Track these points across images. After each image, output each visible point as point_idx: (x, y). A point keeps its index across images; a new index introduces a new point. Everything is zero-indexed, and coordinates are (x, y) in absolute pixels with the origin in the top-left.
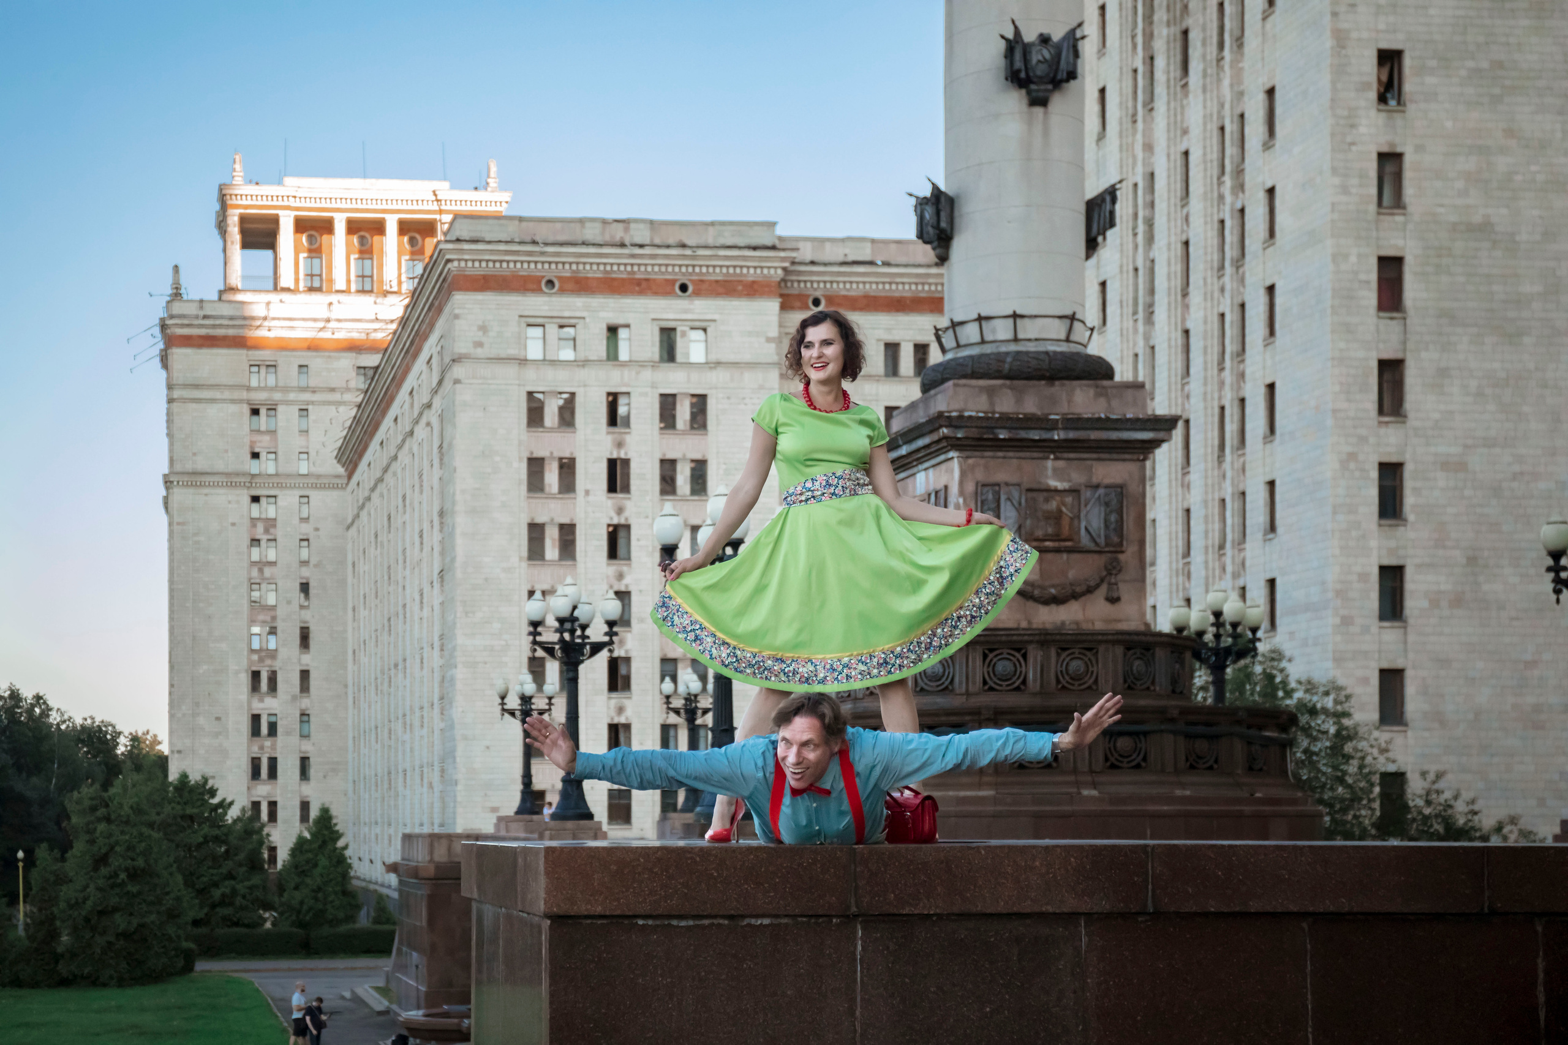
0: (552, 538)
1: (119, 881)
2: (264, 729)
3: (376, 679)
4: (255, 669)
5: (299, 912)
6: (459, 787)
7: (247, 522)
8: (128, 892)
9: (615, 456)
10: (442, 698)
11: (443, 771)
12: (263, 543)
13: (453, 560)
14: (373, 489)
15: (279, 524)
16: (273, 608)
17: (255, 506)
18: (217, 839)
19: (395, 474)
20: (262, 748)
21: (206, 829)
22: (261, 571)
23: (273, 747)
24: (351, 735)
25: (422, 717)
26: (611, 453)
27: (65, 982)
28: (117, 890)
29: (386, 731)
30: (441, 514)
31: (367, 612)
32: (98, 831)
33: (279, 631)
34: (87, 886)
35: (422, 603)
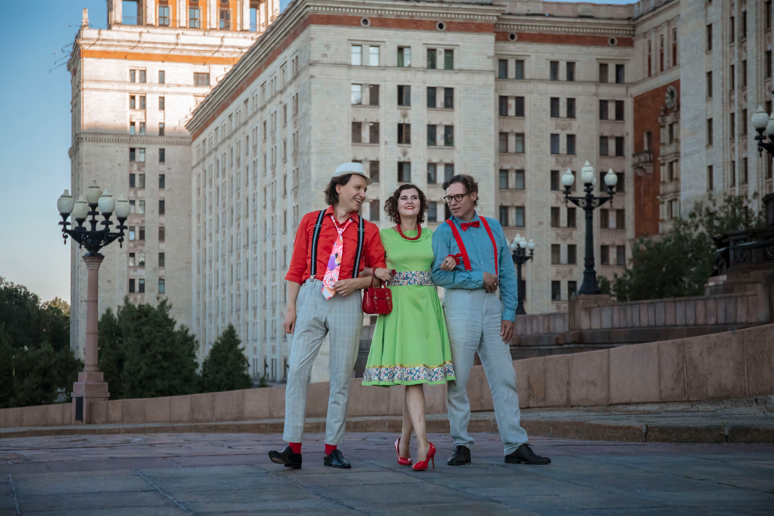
7: (128, 163)
9: (402, 122)
12: (137, 177)
15: (147, 165)
17: (132, 154)
26: (400, 121)
28: (156, 365)
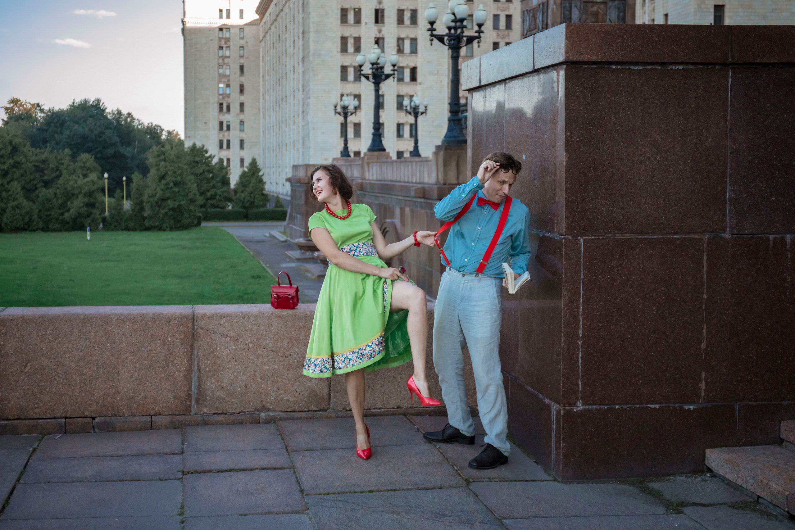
0: (351, 42)
1: (170, 186)
2: (225, 128)
3: (273, 105)
4: (221, 102)
5: (243, 202)
6: (311, 150)
7: (217, 39)
8: (174, 191)
9: (378, 8)
10: (303, 112)
11: (303, 143)
12: (224, 48)
13: (309, 52)
14: (272, 24)
15: (231, 40)
16: (229, 76)
17: (221, 32)
18: (209, 171)
19: (282, 17)
20: (224, 136)
21: (204, 167)
22: (223, 60)
23: (229, 135)
24: (261, 130)
25: (294, 121)
26: (376, 7)
27: (147, 229)
28: (169, 190)
29: (278, 127)
30: (303, 33)
31: (269, 78)
32: (161, 166)
33: (231, 86)
34: (156, 189)
35: (294, 72)
